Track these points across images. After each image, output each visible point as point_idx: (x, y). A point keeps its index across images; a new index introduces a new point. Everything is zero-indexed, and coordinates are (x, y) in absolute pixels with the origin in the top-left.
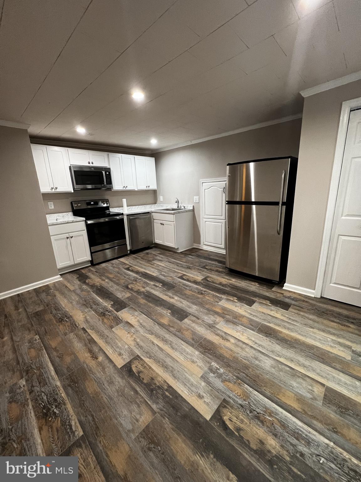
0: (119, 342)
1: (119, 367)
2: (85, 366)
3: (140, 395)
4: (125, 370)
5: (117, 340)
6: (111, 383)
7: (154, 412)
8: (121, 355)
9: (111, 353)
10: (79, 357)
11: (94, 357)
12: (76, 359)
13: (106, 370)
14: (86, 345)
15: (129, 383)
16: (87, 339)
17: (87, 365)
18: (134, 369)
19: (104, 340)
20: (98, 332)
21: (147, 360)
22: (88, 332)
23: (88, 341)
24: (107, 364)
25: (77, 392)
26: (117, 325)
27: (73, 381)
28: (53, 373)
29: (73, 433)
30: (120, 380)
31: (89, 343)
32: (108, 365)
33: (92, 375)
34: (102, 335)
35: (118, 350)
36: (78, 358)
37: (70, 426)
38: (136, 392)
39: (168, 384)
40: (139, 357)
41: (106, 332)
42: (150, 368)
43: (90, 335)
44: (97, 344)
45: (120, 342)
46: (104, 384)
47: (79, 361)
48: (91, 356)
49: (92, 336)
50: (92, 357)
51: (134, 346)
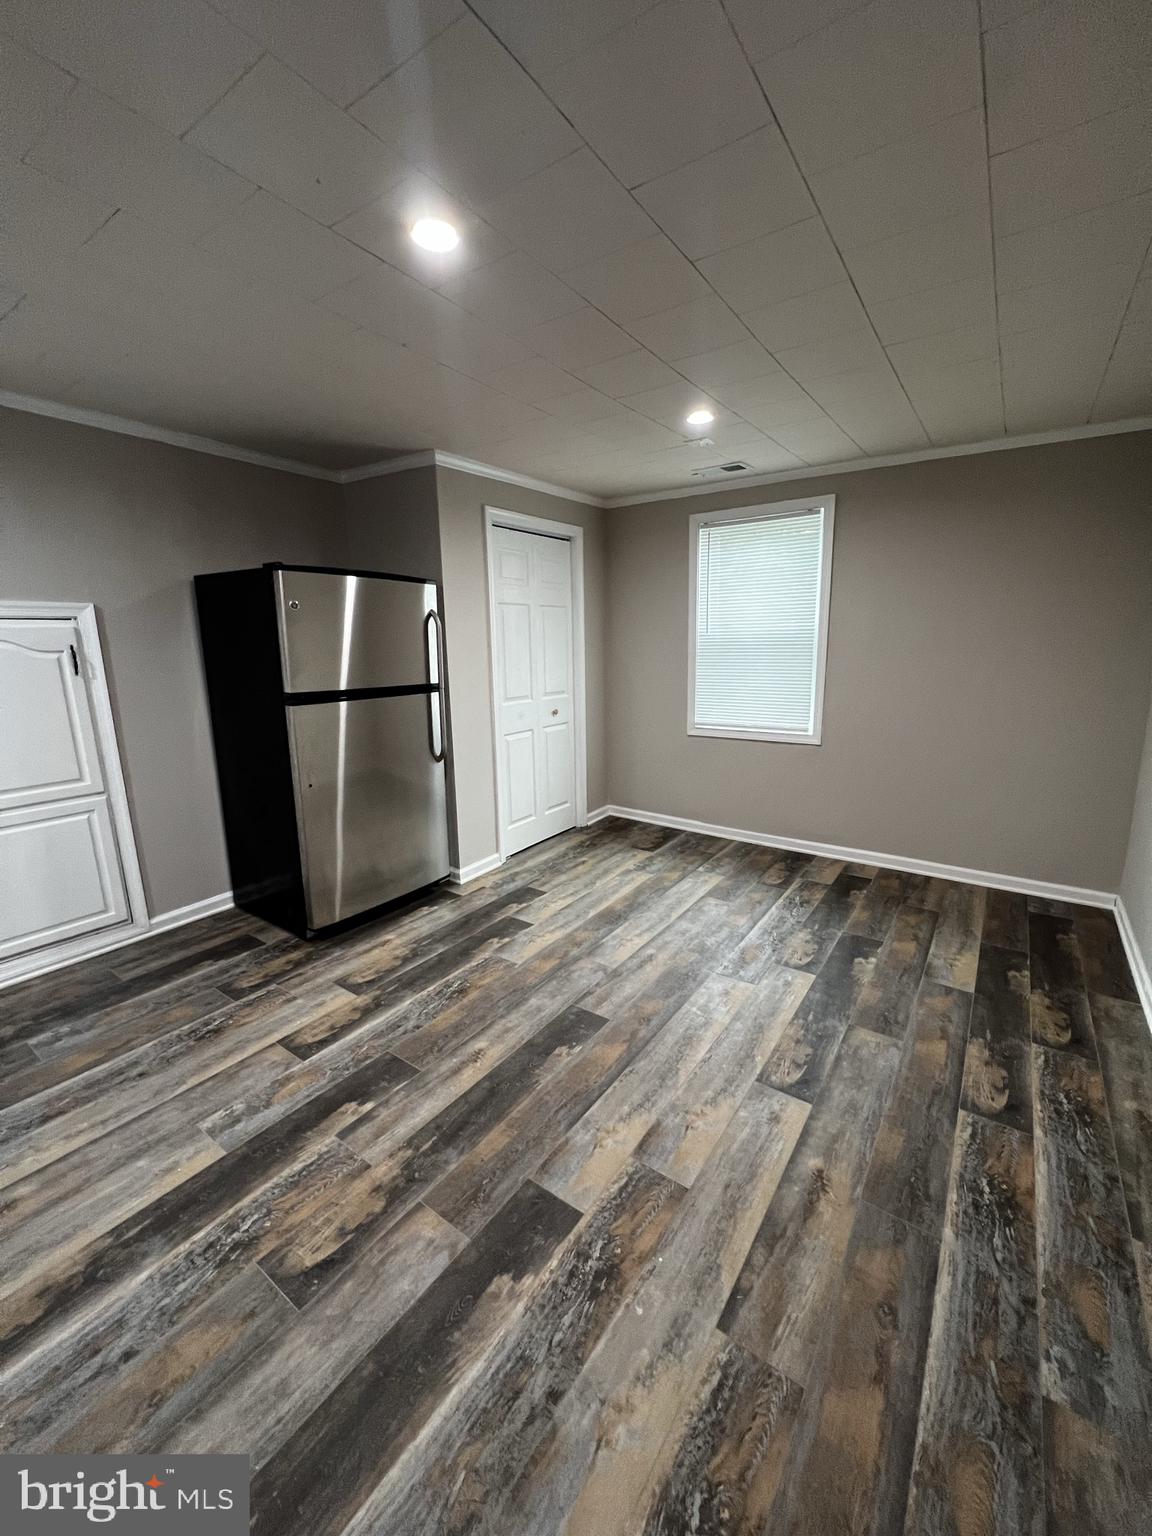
0: (735, 1140)
1: (809, 1106)
2: (859, 1190)
3: (840, 1050)
4: (809, 1090)
5: (729, 1148)
6: (853, 1108)
7: (850, 1028)
8: (774, 1116)
9: (781, 1142)
10: (848, 1234)
11: (819, 1184)
12: (861, 1239)
13: (834, 1131)
14: (795, 1246)
15: (830, 1076)
16: (772, 1259)
17: (854, 1188)
18: (797, 1075)
19: (749, 1188)
20: (718, 1239)
21: (760, 1061)
22: (739, 1279)
23: (777, 1249)
24: (819, 1138)
25: (924, 1168)
26: (664, 1178)
27: (913, 1196)
28: (944, 1283)
29: (974, 1124)
30: (836, 1093)
31: (782, 1236)
32: (819, 1133)
33: (868, 1155)
34: (731, 1207)
35: (765, 1130)
36: (854, 1236)
37: (973, 1136)
38: (838, 1058)
39: (793, 1019)
40: (761, 1075)
41: (707, 1204)
42: (776, 1050)
43: (748, 1263)
44: (770, 1206)
45: (734, 1138)
46: (867, 1119)
47: (858, 1221)
48: (821, 1195)
49: (748, 1245)
50: (824, 1190)
51: (734, 1096)
